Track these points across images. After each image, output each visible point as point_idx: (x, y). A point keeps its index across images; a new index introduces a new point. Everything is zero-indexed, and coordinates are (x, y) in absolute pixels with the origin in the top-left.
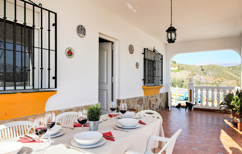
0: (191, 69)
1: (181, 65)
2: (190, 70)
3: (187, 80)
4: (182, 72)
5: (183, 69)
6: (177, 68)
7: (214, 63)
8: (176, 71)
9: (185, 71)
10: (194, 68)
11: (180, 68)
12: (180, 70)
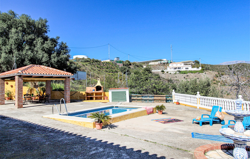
0: (218, 69)
1: (205, 65)
2: (216, 70)
3: (213, 81)
4: (207, 72)
5: (207, 69)
6: (200, 68)
7: (243, 61)
8: (199, 72)
9: (210, 71)
10: (220, 68)
11: (204, 69)
12: (205, 71)
